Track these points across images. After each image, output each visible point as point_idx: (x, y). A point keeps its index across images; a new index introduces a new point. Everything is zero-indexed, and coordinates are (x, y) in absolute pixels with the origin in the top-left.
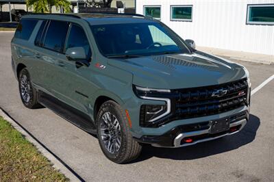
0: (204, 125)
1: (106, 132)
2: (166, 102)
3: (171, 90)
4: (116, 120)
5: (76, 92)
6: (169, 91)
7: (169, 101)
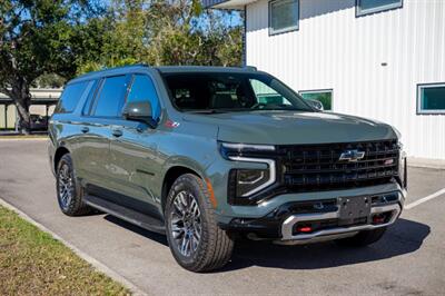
0: (330, 205)
1: (180, 224)
2: (268, 165)
3: (276, 146)
4: (194, 201)
5: (138, 171)
6: (273, 148)
7: (272, 164)
